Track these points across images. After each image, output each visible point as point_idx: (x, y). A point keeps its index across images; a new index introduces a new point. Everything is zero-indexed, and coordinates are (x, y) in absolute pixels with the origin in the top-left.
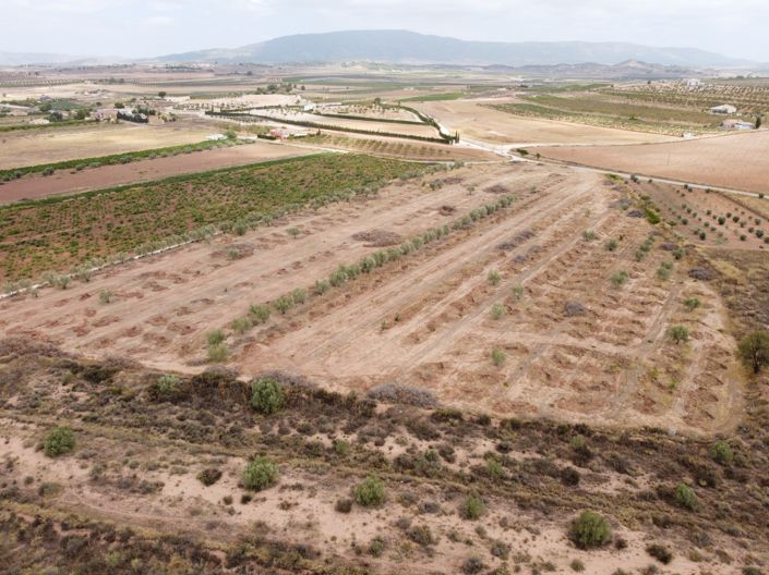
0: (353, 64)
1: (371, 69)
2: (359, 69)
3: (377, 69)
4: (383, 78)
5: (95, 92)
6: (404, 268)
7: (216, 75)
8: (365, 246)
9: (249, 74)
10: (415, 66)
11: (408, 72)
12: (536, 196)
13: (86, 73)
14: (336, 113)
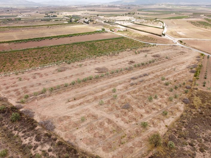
0: (162, 5)
1: (167, 6)
2: (163, 6)
3: (169, 6)
4: (169, 9)
5: (85, 14)
6: (97, 81)
7: (120, 8)
8: (95, 72)
9: (129, 8)
10: (182, 5)
11: (179, 7)
12: (167, 59)
13: (89, 7)
14: (139, 23)
